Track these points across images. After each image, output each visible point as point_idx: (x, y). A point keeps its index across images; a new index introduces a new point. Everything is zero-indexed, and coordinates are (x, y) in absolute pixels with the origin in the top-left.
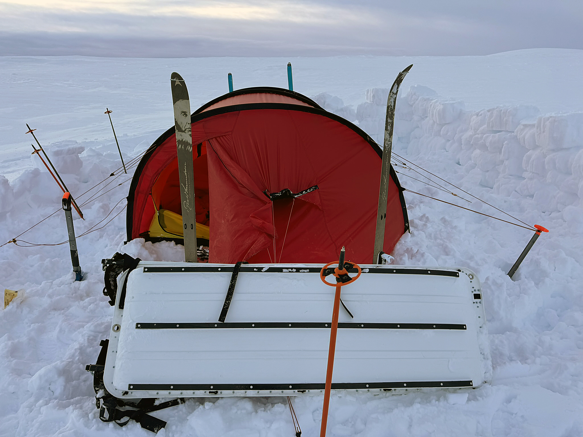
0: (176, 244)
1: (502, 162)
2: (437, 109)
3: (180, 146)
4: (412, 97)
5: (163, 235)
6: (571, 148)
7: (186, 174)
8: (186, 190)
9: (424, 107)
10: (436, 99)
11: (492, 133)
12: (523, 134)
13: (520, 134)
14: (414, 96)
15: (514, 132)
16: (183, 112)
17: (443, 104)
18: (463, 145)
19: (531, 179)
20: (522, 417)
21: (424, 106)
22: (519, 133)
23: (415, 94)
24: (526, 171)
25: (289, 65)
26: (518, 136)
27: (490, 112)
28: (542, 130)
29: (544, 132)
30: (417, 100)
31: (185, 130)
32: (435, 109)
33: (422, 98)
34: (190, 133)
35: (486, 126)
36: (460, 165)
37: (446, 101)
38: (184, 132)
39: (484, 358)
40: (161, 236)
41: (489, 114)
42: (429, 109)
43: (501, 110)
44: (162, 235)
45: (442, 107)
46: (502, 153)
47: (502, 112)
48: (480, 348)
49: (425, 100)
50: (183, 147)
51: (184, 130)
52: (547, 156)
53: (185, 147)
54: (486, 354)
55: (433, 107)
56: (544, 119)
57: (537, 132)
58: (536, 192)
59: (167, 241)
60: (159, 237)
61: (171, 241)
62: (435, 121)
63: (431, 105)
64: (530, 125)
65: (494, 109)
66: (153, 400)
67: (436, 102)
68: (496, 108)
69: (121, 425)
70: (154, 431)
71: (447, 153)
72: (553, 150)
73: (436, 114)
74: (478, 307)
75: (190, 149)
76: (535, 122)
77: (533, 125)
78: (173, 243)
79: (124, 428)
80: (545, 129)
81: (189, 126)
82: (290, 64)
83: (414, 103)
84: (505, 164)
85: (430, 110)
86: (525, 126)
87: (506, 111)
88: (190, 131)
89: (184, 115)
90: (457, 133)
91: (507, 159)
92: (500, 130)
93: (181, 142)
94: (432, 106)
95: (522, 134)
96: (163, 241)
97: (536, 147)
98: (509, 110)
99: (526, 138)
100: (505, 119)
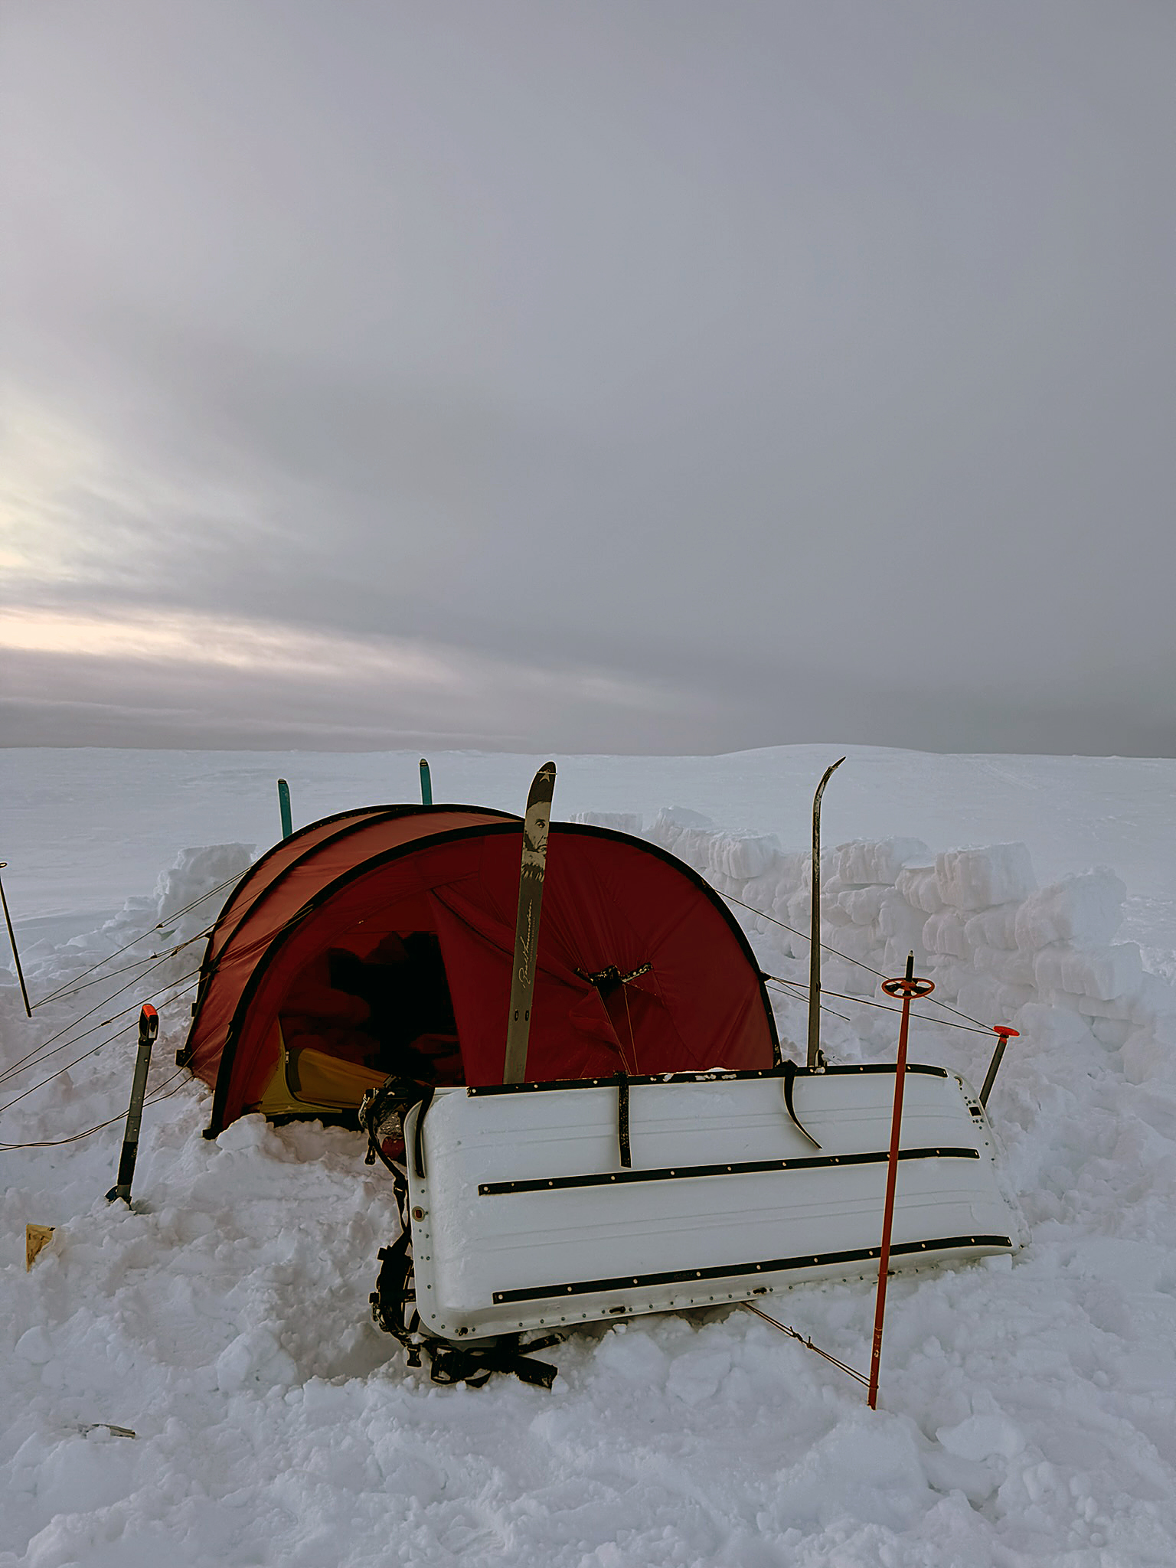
0: (326, 1125)
1: (882, 943)
2: (729, 851)
3: (527, 873)
4: (668, 830)
5: (292, 1108)
6: (1002, 905)
7: (529, 919)
8: (526, 948)
9: (697, 849)
10: (721, 831)
11: (854, 890)
12: (913, 887)
13: (906, 886)
14: (672, 827)
15: (894, 885)
16: (539, 820)
17: (740, 841)
18: (791, 919)
19: (945, 967)
20: (1094, 1277)
21: (697, 845)
22: (904, 885)
23: (673, 824)
24: (933, 953)
25: (424, 765)
26: (904, 890)
27: (843, 851)
28: (949, 877)
29: (952, 879)
30: (678, 836)
31: (538, 848)
32: (723, 851)
33: (690, 832)
34: (545, 852)
35: (838, 875)
36: (794, 958)
37: (743, 835)
38: (536, 851)
39: (1011, 1208)
40: (287, 1111)
41: (840, 854)
42: (710, 851)
43: (864, 846)
44: (289, 1108)
45: (738, 846)
46: (881, 924)
47: (865, 849)
48: (1001, 1192)
49: (697, 836)
50: (531, 875)
51: (536, 848)
52: (965, 923)
53: (535, 875)
54: (1011, 1200)
55: (720, 847)
56: (948, 856)
57: (940, 880)
58: (960, 991)
59: (303, 1122)
60: (283, 1113)
61: (312, 1120)
62: (727, 873)
63: (714, 844)
64: (921, 870)
65: (848, 845)
66: (516, 1336)
67: (724, 837)
68: (853, 844)
69: (478, 1384)
70: (542, 1384)
71: (761, 936)
72: (975, 911)
73: (728, 859)
74: (981, 1128)
75: (541, 878)
76: (933, 864)
77: (930, 870)
78: (318, 1123)
79: (486, 1387)
80: (954, 874)
81: (545, 842)
82: (426, 763)
83: (675, 841)
84: (890, 944)
85: (712, 855)
86: (913, 872)
87: (874, 850)
88: (545, 849)
89: (539, 825)
90: (776, 895)
91: (892, 936)
92: (867, 882)
93: (530, 867)
94: (717, 846)
95: (910, 888)
96: (293, 1121)
97: (941, 908)
98: (877, 846)
99: (920, 894)
100: (873, 861)
